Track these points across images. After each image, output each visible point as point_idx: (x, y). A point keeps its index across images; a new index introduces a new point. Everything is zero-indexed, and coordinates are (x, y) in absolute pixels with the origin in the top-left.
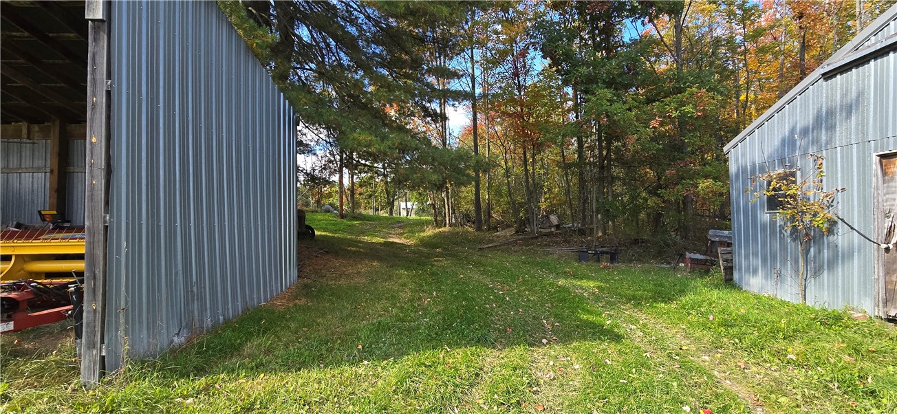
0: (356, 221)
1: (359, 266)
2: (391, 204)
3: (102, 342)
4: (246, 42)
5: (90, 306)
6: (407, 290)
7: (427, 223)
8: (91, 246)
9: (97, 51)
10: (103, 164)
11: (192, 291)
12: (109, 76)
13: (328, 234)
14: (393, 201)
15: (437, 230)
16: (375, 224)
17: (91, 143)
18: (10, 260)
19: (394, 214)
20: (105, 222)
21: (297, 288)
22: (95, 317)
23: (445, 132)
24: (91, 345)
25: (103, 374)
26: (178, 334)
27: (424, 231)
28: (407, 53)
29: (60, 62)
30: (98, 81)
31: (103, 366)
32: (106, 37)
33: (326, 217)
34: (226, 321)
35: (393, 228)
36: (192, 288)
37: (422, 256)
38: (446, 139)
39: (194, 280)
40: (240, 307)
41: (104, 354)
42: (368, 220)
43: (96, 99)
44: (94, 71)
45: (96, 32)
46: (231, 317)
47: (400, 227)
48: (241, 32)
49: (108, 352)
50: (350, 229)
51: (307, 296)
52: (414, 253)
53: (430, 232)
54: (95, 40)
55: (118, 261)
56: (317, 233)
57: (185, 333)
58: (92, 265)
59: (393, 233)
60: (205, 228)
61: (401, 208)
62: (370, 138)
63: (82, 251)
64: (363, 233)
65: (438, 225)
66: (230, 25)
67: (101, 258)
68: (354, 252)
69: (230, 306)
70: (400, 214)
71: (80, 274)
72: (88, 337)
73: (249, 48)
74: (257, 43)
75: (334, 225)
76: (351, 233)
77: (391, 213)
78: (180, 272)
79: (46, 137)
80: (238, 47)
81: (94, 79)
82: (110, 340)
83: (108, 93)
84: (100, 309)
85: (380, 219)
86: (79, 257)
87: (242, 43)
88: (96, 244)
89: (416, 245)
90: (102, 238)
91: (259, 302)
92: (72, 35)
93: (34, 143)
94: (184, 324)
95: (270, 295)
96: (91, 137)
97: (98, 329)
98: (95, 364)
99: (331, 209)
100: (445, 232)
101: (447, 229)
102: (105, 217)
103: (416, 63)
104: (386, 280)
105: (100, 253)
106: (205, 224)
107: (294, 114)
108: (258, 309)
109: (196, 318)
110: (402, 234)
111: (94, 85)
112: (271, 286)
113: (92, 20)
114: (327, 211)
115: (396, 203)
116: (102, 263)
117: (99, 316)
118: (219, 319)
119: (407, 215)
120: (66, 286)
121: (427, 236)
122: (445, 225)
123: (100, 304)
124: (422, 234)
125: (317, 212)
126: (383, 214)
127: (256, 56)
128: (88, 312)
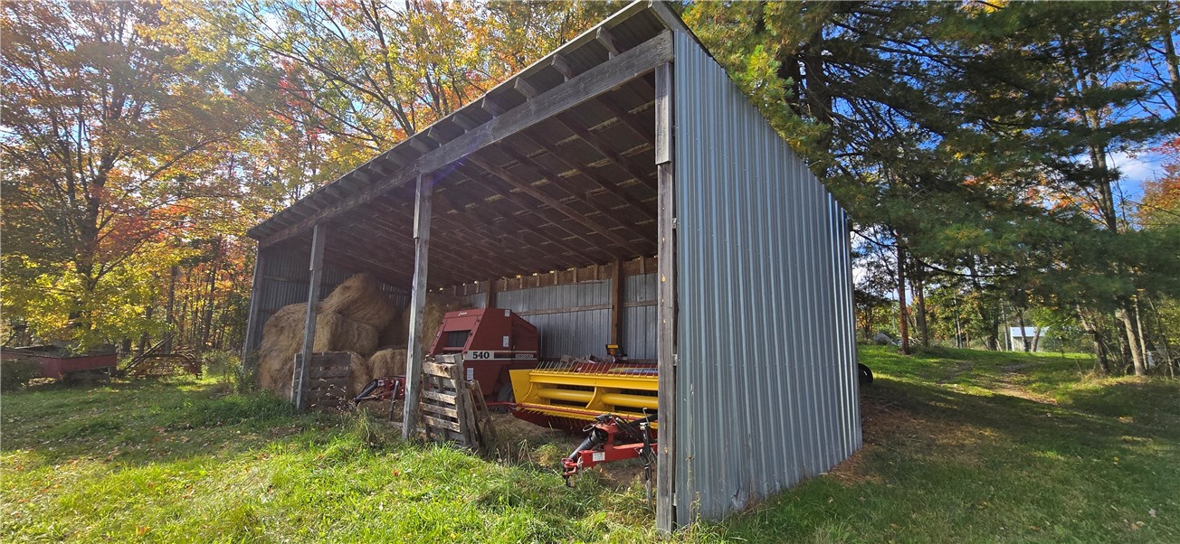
0: (933, 358)
1: (959, 433)
2: (992, 332)
3: (674, 491)
4: (787, 142)
5: (663, 449)
6: (1075, 492)
7: (1085, 366)
8: (663, 384)
9: (665, 193)
10: (672, 303)
11: (748, 446)
12: (674, 216)
13: (891, 378)
14: (996, 326)
15: (1112, 381)
16: (970, 364)
17: (662, 282)
18: (593, 391)
19: (999, 348)
20: (674, 362)
21: (865, 457)
22: (667, 462)
23: (1111, 200)
24: (664, 493)
25: (674, 527)
26: (736, 496)
27: (1078, 380)
28: (1018, 87)
29: (622, 206)
30: (667, 222)
31: (675, 518)
32: (671, 177)
33: (882, 351)
34: (784, 490)
35: (1004, 371)
36: (747, 441)
37: (1088, 429)
38: (1113, 212)
39: (749, 432)
40: (796, 473)
41: (675, 505)
42: (954, 358)
43: (665, 238)
44: (663, 211)
45: (664, 174)
46: (787, 485)
47: (1019, 371)
48: (782, 134)
49: (678, 501)
50: (926, 372)
51: (881, 470)
52: (1064, 419)
53: (1091, 383)
54: (663, 183)
55: (685, 403)
56: (875, 375)
57: (742, 495)
58: (664, 403)
59: (1007, 380)
60: (757, 370)
61: (1012, 336)
62: (975, 234)
63: (655, 388)
64: (949, 378)
65: (1109, 369)
66: (772, 130)
67: (671, 400)
68: (944, 411)
69: (786, 470)
70: (1010, 347)
71: (653, 413)
72: (661, 482)
73: (791, 149)
74: (801, 141)
75: (896, 363)
76: (928, 378)
77: (993, 345)
78: (736, 421)
79: (609, 276)
80: (781, 151)
81: (663, 220)
82: (680, 489)
83: (674, 231)
84: (671, 454)
85: (975, 356)
86: (653, 394)
87: (784, 145)
88: (667, 385)
89: (1063, 405)
90: (672, 378)
91: (818, 471)
92: (632, 181)
93: (601, 283)
94: (741, 485)
95: (831, 463)
96: (662, 277)
97: (670, 475)
98: (667, 512)
99: (888, 339)
100: (1133, 385)
101: (1137, 378)
102: (674, 357)
103: (1040, 97)
104: (1021, 467)
105: (670, 394)
106: (757, 365)
107: (845, 217)
108: (819, 480)
109: (753, 480)
110: (1027, 383)
111: (663, 225)
112: (830, 448)
113: (660, 164)
114: (882, 343)
115: (1002, 328)
116: (672, 405)
117: (670, 461)
118: (775, 485)
119: (1027, 350)
120: (637, 423)
121: (1088, 391)
122: (1131, 371)
123: (671, 448)
124: (1074, 386)
125: (866, 344)
126: (978, 346)
127: (799, 155)
128: (661, 455)
